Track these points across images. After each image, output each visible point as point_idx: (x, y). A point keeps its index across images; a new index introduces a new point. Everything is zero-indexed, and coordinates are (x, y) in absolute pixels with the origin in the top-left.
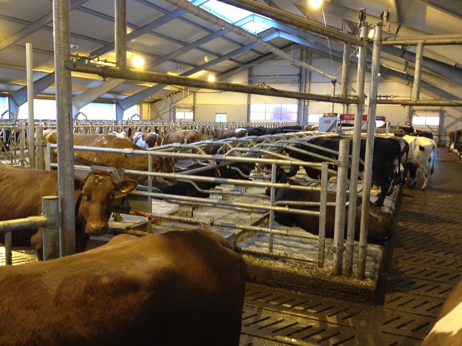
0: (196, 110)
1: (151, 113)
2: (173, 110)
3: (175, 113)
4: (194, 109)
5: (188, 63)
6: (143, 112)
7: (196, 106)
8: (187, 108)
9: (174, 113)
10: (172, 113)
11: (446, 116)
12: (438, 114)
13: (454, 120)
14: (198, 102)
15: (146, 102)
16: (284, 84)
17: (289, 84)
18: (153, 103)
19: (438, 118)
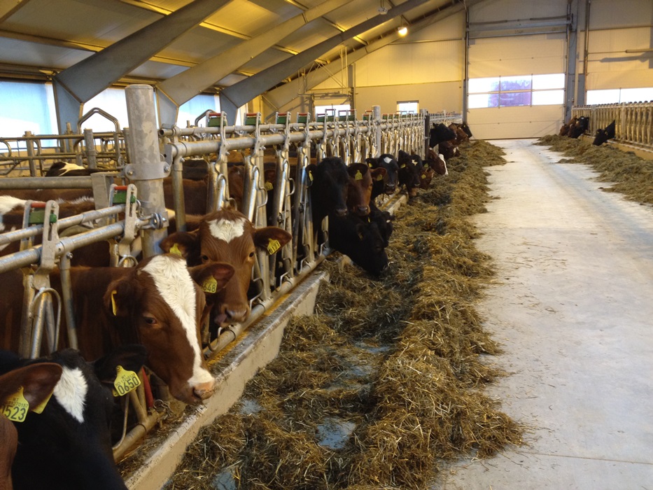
0: (356, 97)
1: (265, 112)
2: (309, 103)
3: (314, 106)
4: (352, 97)
7: (356, 91)
8: (337, 97)
10: (307, 107)
14: (359, 83)
16: (535, 37)
17: (546, 36)
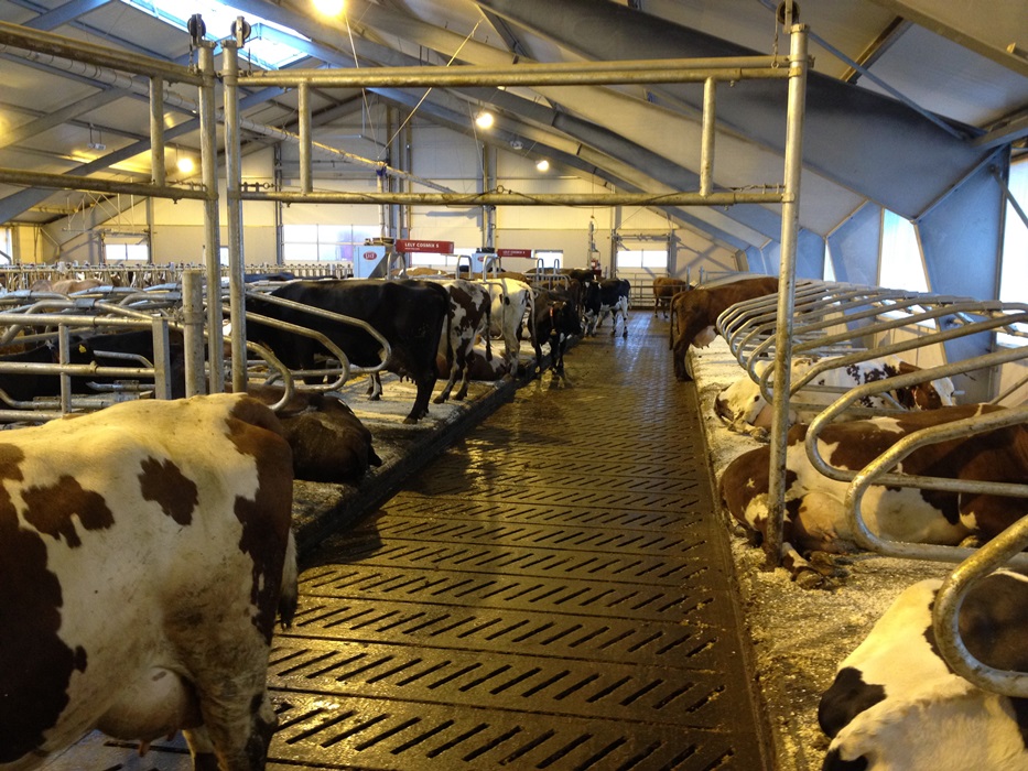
0: (155, 238)
1: (44, 249)
2: (98, 240)
3: (104, 245)
4: (149, 236)
5: (121, 129)
6: (23, 244)
7: (154, 230)
8: (131, 235)
9: (102, 246)
10: (96, 247)
11: (679, 248)
12: (664, 244)
13: (695, 255)
14: (158, 220)
15: (27, 222)
16: (355, 182)
18: (45, 223)
19: (665, 253)
